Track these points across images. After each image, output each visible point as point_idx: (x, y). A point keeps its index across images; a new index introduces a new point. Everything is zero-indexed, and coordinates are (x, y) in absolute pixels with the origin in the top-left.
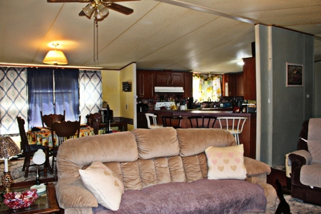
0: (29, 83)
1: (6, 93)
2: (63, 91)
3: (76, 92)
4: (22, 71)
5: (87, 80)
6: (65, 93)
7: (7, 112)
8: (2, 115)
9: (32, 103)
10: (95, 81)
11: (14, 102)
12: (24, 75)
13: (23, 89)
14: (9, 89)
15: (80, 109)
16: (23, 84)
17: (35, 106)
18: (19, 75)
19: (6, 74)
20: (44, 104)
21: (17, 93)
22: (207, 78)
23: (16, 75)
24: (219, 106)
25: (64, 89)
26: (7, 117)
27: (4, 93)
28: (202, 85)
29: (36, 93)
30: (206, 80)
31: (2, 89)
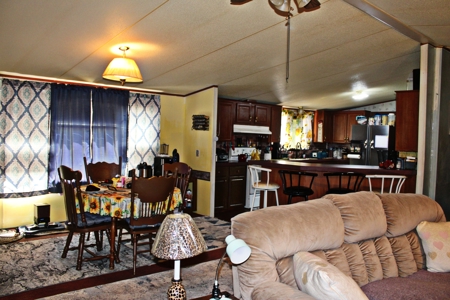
0: (52, 110)
1: (16, 124)
2: (104, 125)
3: (124, 128)
4: (43, 88)
5: (141, 109)
6: (107, 127)
7: (15, 156)
8: (8, 160)
9: (56, 142)
10: (151, 112)
11: (27, 140)
12: (45, 95)
13: (42, 118)
14: (21, 117)
15: (129, 155)
16: (44, 110)
17: (62, 147)
18: (37, 94)
19: (16, 93)
20: (75, 145)
21: (33, 125)
22: (296, 114)
23: (33, 95)
24: (310, 156)
25: (106, 121)
26: (15, 164)
27: (12, 125)
28: (290, 125)
29: (63, 126)
30: (295, 117)
31: (10, 117)
